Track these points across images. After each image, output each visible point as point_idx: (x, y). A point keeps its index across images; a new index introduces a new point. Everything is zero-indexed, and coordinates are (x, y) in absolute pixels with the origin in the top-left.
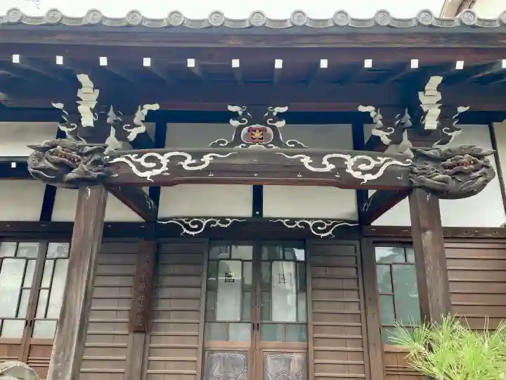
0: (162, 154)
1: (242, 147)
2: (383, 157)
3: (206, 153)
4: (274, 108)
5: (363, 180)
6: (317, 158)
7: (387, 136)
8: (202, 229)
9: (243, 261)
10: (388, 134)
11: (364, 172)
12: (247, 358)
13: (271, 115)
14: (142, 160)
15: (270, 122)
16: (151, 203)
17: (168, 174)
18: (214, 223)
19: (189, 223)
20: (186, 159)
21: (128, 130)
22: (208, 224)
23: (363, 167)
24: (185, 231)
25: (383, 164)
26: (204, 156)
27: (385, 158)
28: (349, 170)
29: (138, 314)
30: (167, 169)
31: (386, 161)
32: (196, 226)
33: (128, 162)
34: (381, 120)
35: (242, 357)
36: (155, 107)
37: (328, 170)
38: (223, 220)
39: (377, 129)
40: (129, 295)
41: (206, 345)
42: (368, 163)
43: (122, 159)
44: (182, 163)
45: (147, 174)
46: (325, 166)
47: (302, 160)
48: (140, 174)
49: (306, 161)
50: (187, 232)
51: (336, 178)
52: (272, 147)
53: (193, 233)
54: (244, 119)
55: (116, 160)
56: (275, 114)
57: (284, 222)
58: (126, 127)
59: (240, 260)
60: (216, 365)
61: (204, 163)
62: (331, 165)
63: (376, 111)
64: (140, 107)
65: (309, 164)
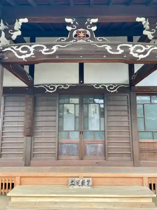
0: (30, 46)
1: (74, 41)
2: (150, 46)
3: (54, 45)
4: (90, 20)
5: (138, 58)
6: (114, 46)
7: (151, 34)
8: (55, 90)
9: (75, 104)
10: (152, 33)
11: (139, 54)
12: (78, 146)
13: (89, 23)
14: (20, 49)
15: (88, 27)
16: (29, 77)
17: (34, 57)
18: (61, 87)
19: (49, 87)
20: (44, 48)
21: (12, 33)
22: (58, 87)
23: (139, 51)
24: (47, 90)
25: (150, 49)
26: (53, 47)
27: (151, 46)
28: (132, 53)
29: (28, 128)
30: (33, 54)
31: (151, 48)
32: (52, 88)
33: (12, 50)
34: (148, 25)
35: (75, 146)
36: (26, 20)
37: (120, 53)
38: (65, 85)
39: (146, 30)
40: (23, 120)
41: (59, 141)
42: (142, 49)
43: (9, 49)
44: (41, 51)
45: (23, 57)
46: (118, 51)
47: (106, 48)
48: (19, 57)
49: (108, 48)
50: (48, 91)
51: (124, 57)
52: (90, 41)
53: (51, 92)
54: (74, 26)
55: (6, 50)
56: (91, 23)
57: (94, 86)
58: (10, 32)
59: (73, 104)
60: (64, 149)
61: (53, 50)
62: (122, 50)
63: (146, 20)
64: (17, 20)
65: (110, 50)
